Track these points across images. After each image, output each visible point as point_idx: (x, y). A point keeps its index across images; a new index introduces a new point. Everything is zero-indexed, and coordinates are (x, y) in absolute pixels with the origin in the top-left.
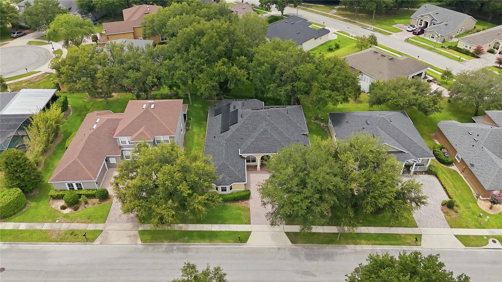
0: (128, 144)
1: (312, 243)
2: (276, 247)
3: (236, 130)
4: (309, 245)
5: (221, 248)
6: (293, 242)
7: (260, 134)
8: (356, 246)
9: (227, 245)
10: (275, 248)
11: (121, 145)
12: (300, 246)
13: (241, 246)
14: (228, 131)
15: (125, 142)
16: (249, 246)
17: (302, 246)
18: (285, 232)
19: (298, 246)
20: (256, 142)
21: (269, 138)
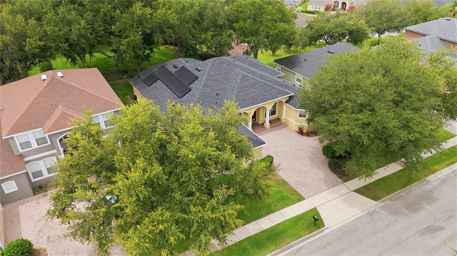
0: (35, 145)
1: (394, 190)
2: (363, 214)
3: (203, 86)
4: (394, 194)
5: (299, 249)
6: (375, 198)
7: (241, 82)
8: (435, 174)
9: (303, 240)
10: (364, 216)
11: (21, 151)
12: (386, 200)
13: (322, 234)
14: (191, 91)
15: (27, 144)
16: (332, 229)
17: (387, 199)
18: (354, 191)
19: (384, 201)
20: (242, 92)
21: (255, 84)
